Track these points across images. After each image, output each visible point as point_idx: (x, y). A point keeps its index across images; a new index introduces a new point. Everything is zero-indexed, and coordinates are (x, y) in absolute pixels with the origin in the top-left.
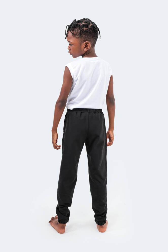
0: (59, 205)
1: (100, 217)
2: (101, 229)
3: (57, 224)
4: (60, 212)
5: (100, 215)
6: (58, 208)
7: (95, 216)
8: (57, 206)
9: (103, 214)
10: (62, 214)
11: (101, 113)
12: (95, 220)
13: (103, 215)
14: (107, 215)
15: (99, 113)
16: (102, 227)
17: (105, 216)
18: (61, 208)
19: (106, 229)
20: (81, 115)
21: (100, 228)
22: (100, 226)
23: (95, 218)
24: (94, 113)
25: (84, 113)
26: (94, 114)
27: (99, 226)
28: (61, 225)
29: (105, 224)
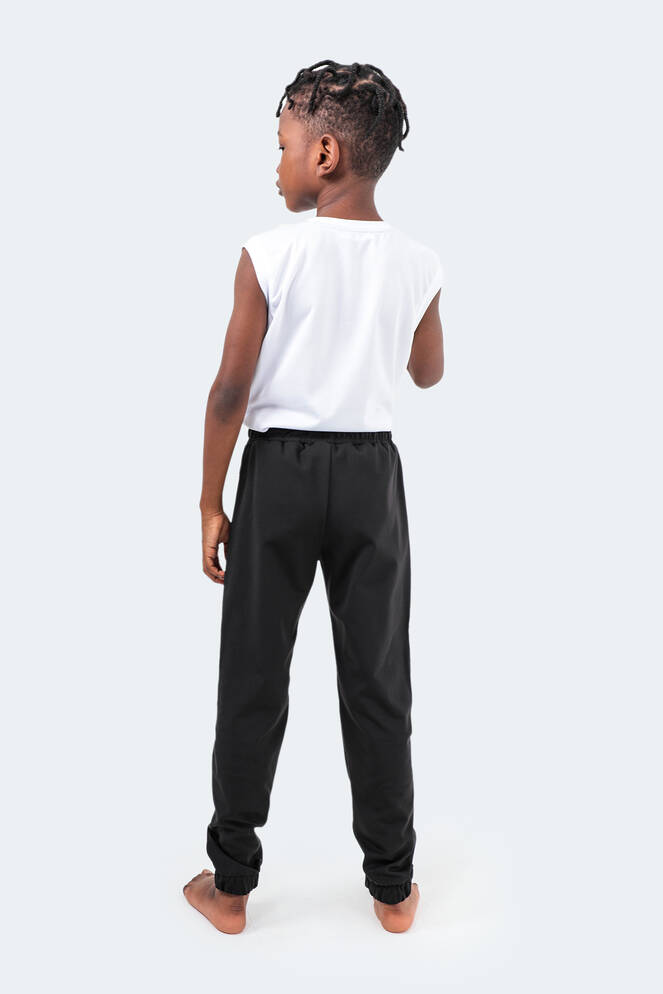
0: (221, 821)
1: (386, 869)
2: (392, 918)
3: (212, 896)
4: (220, 847)
5: (386, 862)
6: (213, 832)
7: (367, 866)
8: (211, 824)
9: (398, 857)
10: (232, 858)
11: (383, 444)
12: (368, 884)
13: (400, 863)
14: (415, 862)
15: (373, 444)
16: (397, 912)
17: (408, 867)
18: (227, 831)
19: (411, 921)
20: (299, 451)
21: (386, 914)
22: (387, 906)
23: (364, 875)
24: (355, 445)
25: (312, 443)
26: (353, 448)
27: (383, 906)
28: (230, 900)
29: (407, 899)
